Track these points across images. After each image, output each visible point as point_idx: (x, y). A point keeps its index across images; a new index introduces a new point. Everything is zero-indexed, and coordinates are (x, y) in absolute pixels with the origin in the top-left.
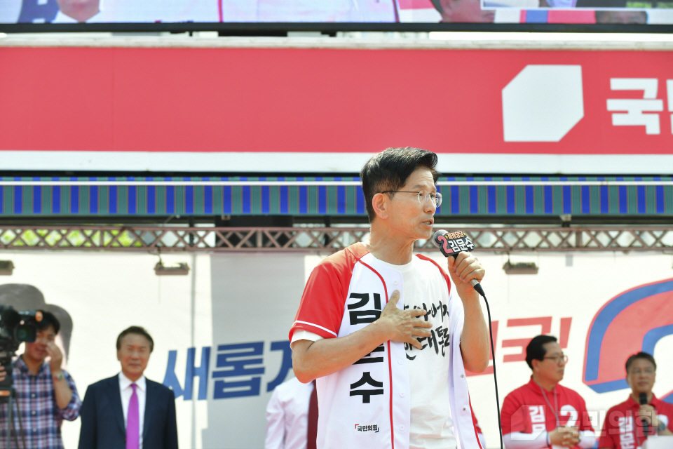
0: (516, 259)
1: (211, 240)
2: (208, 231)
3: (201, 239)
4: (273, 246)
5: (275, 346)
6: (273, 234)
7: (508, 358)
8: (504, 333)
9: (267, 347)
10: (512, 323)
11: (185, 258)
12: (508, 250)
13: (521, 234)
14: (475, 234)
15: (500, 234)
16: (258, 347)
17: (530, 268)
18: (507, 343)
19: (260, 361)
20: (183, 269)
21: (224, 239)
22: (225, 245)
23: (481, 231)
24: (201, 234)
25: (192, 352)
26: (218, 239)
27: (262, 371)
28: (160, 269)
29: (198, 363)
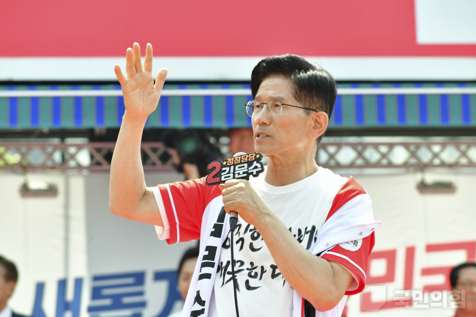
0: (431, 177)
1: (84, 158)
2: (80, 147)
3: (73, 157)
4: (154, 164)
5: (159, 276)
6: (155, 150)
7: (429, 289)
8: (423, 260)
9: (149, 278)
10: (431, 248)
11: (56, 179)
12: (422, 167)
13: (436, 149)
14: (384, 149)
15: (412, 148)
16: (139, 278)
17: (446, 188)
18: (427, 272)
19: (141, 294)
20: (51, 191)
21: (99, 157)
22: (99, 164)
23: (391, 146)
24: (72, 150)
25: (62, 284)
26: (92, 157)
27: (143, 304)
28: (26, 191)
29: (70, 295)
